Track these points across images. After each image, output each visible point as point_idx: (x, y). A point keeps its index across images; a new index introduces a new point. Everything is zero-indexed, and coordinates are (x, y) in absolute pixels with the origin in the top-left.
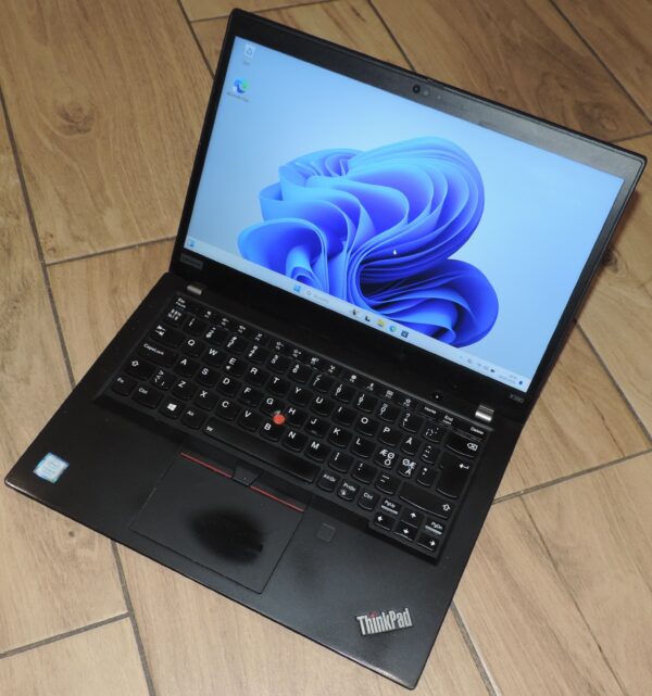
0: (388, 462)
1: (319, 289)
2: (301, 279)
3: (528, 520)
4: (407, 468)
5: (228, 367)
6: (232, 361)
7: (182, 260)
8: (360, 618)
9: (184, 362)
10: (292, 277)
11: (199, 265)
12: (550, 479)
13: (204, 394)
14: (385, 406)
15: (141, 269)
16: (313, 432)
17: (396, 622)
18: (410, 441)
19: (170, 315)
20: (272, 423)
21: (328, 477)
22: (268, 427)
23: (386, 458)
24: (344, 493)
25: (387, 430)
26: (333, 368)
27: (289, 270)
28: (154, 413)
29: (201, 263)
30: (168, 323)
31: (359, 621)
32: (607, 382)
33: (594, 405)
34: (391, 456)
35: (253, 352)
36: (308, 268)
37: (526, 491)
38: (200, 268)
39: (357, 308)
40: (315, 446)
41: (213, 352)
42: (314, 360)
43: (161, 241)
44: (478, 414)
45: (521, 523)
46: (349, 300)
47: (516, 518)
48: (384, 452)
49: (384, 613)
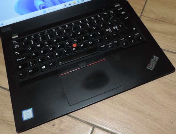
0: (111, 31)
1: (51, 6)
2: (43, 8)
3: (149, 18)
4: (116, 29)
5: (47, 46)
6: (46, 43)
7: (3, 32)
8: (147, 68)
9: (34, 54)
10: (40, 9)
12: (143, 8)
13: (48, 57)
14: (95, 21)
16: (86, 40)
17: (155, 61)
18: (109, 23)
19: (16, 48)
20: (74, 48)
21: (102, 46)
22: (74, 49)
23: (109, 31)
24: (110, 46)
25: (102, 25)
26: (73, 24)
27: (38, 8)
28: (41, 73)
30: (17, 50)
34: (110, 30)
35: (49, 37)
36: (43, 3)
37: (142, 14)
38: (11, 29)
39: (65, 4)
40: (91, 43)
41: (39, 46)
42: (66, 26)
45: (148, 20)
46: (61, 3)
48: (107, 30)
49: (150, 62)
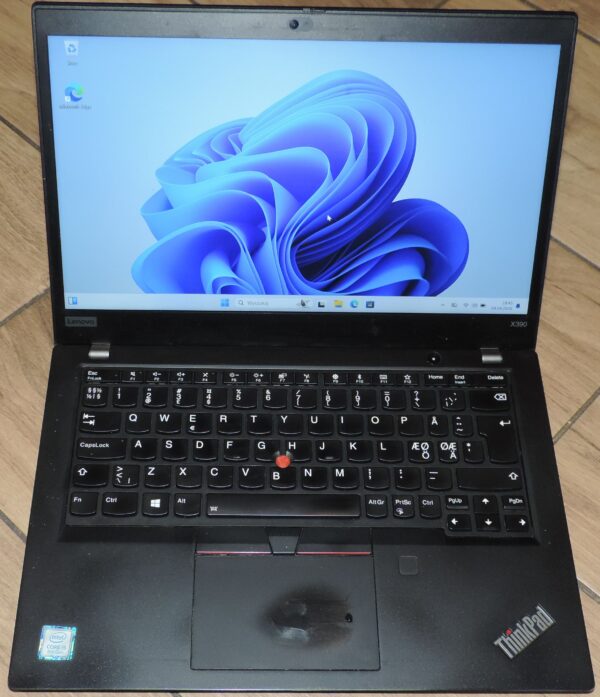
0: (426, 455)
1: (253, 293)
2: (226, 290)
3: (592, 449)
4: (448, 452)
5: (192, 428)
6: (192, 418)
7: (67, 325)
8: (498, 642)
9: (139, 444)
10: (214, 292)
11: (93, 322)
12: (589, 397)
13: (183, 471)
14: (387, 394)
15: (16, 356)
16: (329, 458)
17: (536, 627)
18: (434, 421)
19: (89, 397)
20: (278, 469)
21: (374, 502)
22: (276, 476)
23: (421, 451)
24: (401, 512)
25: (404, 419)
26: (307, 376)
27: (208, 286)
28: (138, 520)
29: (94, 319)
30: (92, 406)
31: (498, 646)
32: (583, 266)
33: (586, 296)
34: (425, 447)
35: (209, 397)
36: (232, 275)
37: (574, 419)
38: (95, 325)
39: (305, 298)
40: (340, 473)
41: (165, 418)
42: (281, 376)
43: (20, 311)
44: (485, 358)
45: (587, 456)
46: (291, 292)
47: (580, 454)
48: (415, 446)
49: (518, 624)
